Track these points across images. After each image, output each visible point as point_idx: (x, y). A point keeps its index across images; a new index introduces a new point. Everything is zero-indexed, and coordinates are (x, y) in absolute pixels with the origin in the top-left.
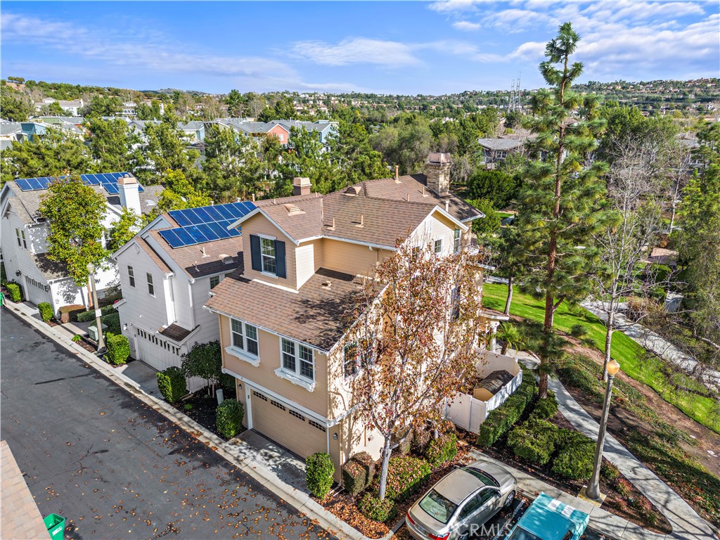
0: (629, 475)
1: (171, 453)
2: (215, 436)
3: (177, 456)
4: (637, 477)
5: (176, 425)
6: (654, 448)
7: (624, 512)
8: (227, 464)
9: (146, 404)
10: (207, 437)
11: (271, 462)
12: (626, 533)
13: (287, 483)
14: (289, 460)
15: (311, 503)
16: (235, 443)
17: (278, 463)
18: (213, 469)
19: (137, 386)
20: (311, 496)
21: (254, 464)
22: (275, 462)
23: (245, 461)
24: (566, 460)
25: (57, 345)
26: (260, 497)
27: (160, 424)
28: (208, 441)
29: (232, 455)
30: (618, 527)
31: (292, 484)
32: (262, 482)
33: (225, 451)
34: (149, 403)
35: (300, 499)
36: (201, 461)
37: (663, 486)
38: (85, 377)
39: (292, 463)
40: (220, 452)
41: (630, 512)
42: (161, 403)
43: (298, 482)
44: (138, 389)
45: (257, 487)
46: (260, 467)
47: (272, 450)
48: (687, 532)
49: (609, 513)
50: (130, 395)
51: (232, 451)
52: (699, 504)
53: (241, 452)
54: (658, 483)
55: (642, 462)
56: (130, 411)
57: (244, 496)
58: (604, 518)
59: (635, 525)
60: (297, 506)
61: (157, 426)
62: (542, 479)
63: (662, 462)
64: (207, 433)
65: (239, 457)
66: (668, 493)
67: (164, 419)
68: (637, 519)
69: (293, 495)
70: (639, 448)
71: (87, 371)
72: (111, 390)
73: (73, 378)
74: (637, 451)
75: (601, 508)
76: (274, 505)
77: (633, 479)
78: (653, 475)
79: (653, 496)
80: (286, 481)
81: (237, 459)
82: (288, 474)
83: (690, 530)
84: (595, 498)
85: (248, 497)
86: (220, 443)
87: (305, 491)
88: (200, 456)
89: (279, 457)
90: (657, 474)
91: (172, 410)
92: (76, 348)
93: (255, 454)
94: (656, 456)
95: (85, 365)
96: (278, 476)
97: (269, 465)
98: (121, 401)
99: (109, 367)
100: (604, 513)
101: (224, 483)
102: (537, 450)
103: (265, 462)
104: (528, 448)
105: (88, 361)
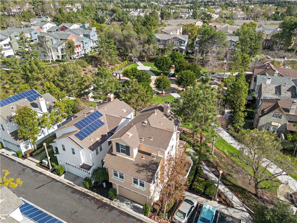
0: (223, 191)
1: (98, 208)
2: (108, 199)
3: (100, 209)
4: (225, 191)
5: (94, 197)
6: (228, 181)
7: (223, 204)
8: (116, 209)
9: (79, 191)
10: (105, 200)
11: (129, 206)
12: (224, 210)
13: (136, 212)
14: (134, 204)
15: (145, 217)
16: (115, 201)
17: (131, 205)
18: (113, 211)
19: (72, 183)
20: (145, 215)
21: (124, 207)
22: (130, 205)
23: (121, 207)
24: (208, 191)
25: (31, 169)
26: (130, 218)
27: (88, 198)
28: (106, 201)
29: (116, 205)
30: (222, 208)
31: (138, 212)
32: (129, 213)
33: (113, 204)
34: (81, 190)
35: (142, 217)
36: (108, 209)
37: (231, 193)
38: (51, 182)
39: (135, 205)
40: (112, 205)
41: (224, 203)
42: (84, 189)
43: (139, 211)
44: (73, 184)
45: (129, 215)
46: (126, 208)
47: (127, 201)
48: (237, 207)
49: (220, 205)
50: (72, 188)
51: (116, 203)
52: (239, 197)
53: (119, 204)
54: (230, 192)
55: (225, 186)
56: (76, 195)
57: (126, 219)
58: (219, 206)
59: (226, 207)
60: (142, 219)
61: (88, 199)
62: (202, 197)
63: (231, 185)
64: (105, 199)
65: (118, 205)
66: (232, 195)
67: (89, 196)
68: (226, 205)
69: (139, 216)
70: (224, 181)
71: (51, 180)
72: (64, 187)
73: (48, 183)
74: (224, 182)
75: (218, 203)
76: (135, 220)
77: (224, 192)
78: (229, 190)
79: (229, 197)
80: (136, 211)
81: (118, 206)
82: (136, 209)
83: (238, 206)
84: (216, 200)
85: (127, 219)
86: (111, 202)
87: (142, 214)
88: (107, 208)
89: (131, 203)
90: (229, 189)
91: (89, 191)
92: (40, 169)
93: (123, 203)
94: (229, 183)
95: (48, 177)
96: (133, 210)
97: (129, 207)
98: (70, 191)
99: (58, 176)
100: (219, 205)
101: (118, 216)
102: (201, 189)
103: (127, 206)
104: (198, 189)
105: (48, 175)
